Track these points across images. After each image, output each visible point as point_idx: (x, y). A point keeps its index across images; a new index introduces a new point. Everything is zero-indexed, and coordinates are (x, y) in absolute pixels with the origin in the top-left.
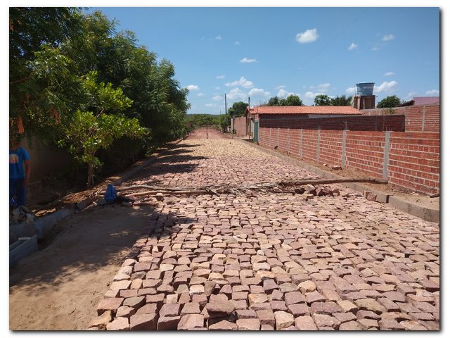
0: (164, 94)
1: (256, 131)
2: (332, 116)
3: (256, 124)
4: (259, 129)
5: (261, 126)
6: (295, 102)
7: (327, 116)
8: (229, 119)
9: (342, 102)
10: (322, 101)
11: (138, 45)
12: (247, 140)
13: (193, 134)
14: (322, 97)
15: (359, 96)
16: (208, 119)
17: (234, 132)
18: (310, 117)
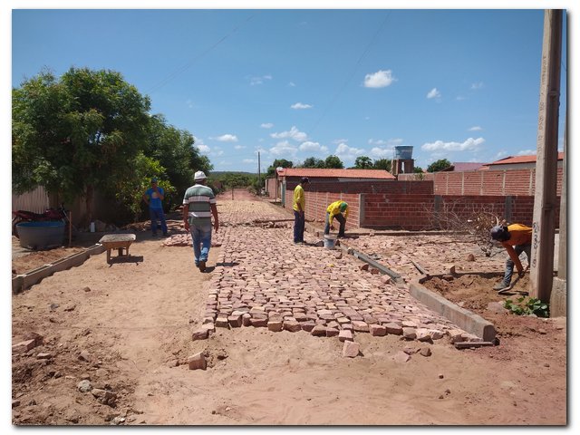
0: (187, 162)
1: (284, 193)
2: (362, 180)
3: (283, 186)
4: (286, 191)
5: (287, 189)
6: (334, 163)
7: (358, 180)
8: (264, 180)
9: (383, 165)
10: (363, 164)
11: (168, 124)
12: (274, 203)
13: (221, 196)
14: (364, 159)
15: (397, 159)
16: (243, 179)
17: (267, 194)
18: (341, 180)
